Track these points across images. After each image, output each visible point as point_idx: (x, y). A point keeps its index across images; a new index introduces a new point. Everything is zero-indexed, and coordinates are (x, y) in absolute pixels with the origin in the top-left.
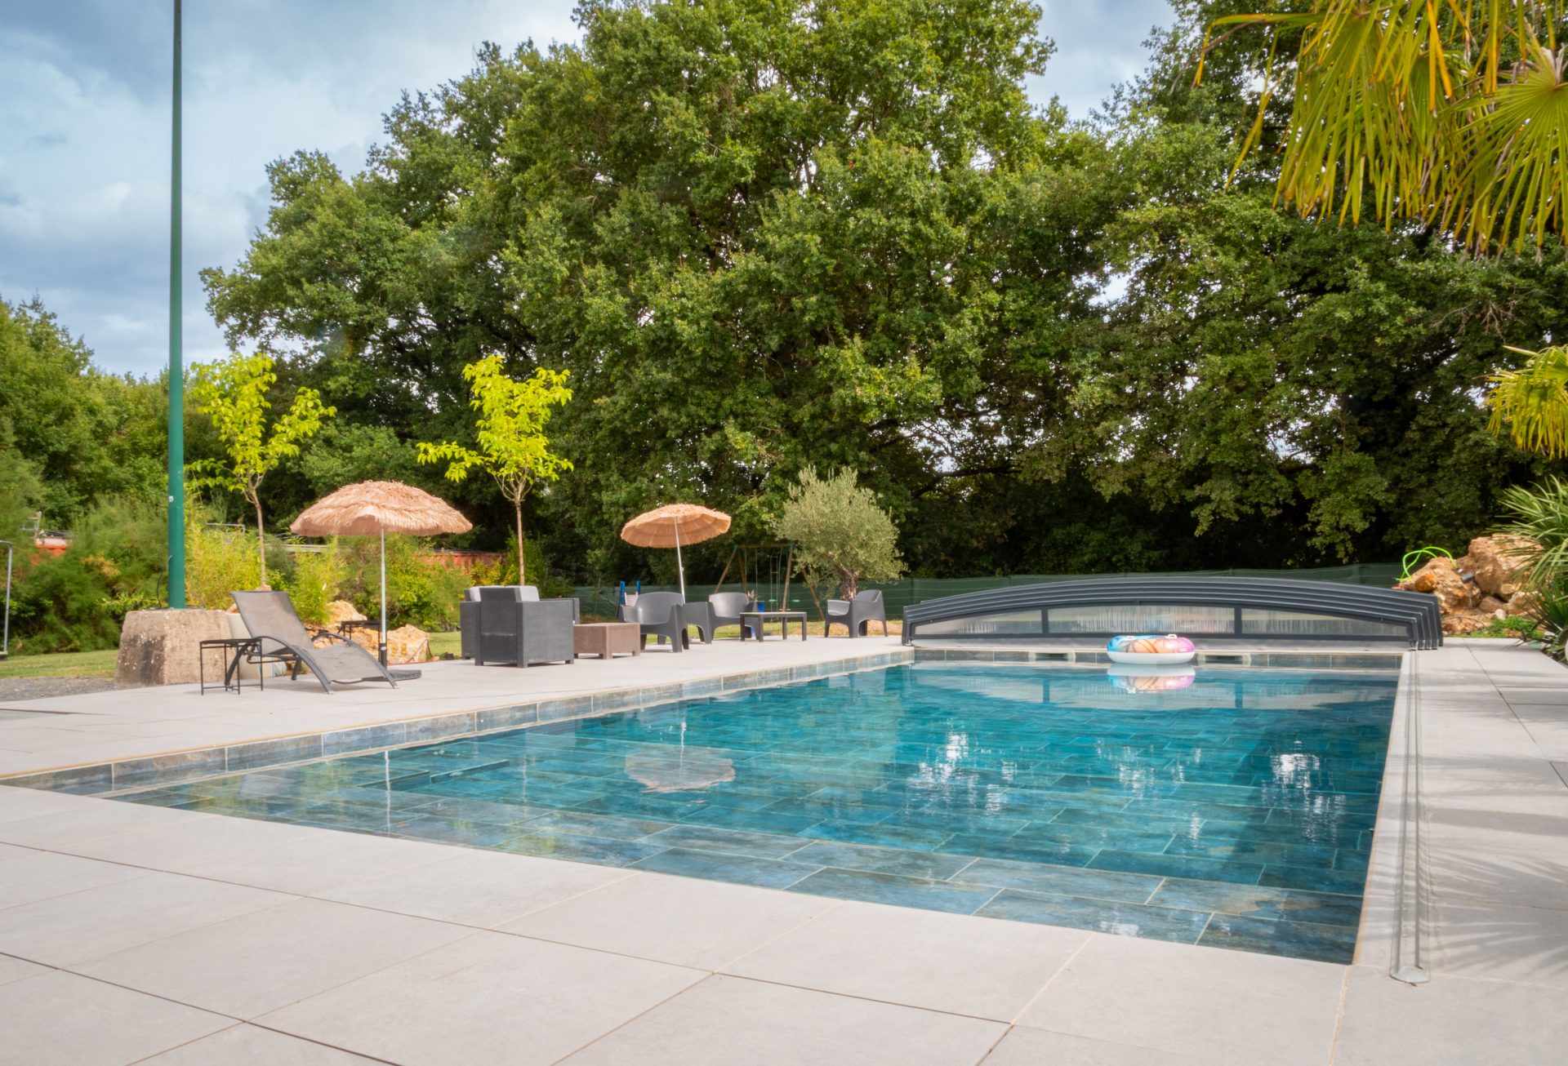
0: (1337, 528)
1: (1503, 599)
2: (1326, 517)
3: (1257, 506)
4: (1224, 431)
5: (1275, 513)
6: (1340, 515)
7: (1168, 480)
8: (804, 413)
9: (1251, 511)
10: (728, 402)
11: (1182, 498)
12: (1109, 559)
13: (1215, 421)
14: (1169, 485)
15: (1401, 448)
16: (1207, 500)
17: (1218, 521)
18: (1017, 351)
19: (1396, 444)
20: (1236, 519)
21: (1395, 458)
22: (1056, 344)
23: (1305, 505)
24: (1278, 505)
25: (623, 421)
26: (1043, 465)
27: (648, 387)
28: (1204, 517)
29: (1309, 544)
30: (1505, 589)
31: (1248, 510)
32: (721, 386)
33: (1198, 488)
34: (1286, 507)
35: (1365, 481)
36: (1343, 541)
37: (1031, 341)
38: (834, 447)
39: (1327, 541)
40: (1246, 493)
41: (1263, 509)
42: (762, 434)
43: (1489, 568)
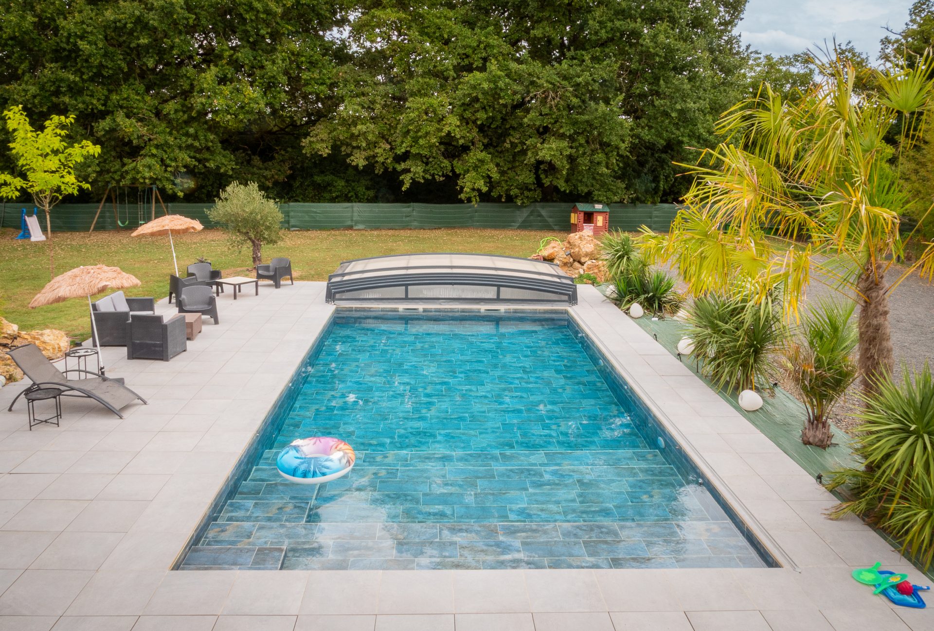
0: (473, 189)
1: (582, 264)
2: (468, 184)
3: (433, 175)
4: (421, 137)
5: (442, 179)
6: (475, 183)
7: (387, 158)
8: (170, 107)
9: (430, 178)
10: (114, 97)
11: (394, 169)
12: (346, 195)
13: (417, 132)
14: (389, 161)
15: (499, 149)
16: (408, 171)
17: (414, 182)
18: (307, 80)
19: (497, 146)
20: (422, 181)
21: (496, 154)
22: (329, 78)
23: (456, 176)
24: (443, 175)
25: (34, 103)
26: (318, 146)
27: (54, 83)
28: (407, 180)
29: (459, 197)
30: (583, 260)
31: (428, 177)
32: (109, 84)
33: (403, 164)
34: (447, 176)
35: (487, 167)
36: (475, 196)
37: (316, 76)
38: (191, 131)
39: (467, 196)
40: (427, 168)
41: (436, 176)
42: (141, 120)
43: (577, 250)
